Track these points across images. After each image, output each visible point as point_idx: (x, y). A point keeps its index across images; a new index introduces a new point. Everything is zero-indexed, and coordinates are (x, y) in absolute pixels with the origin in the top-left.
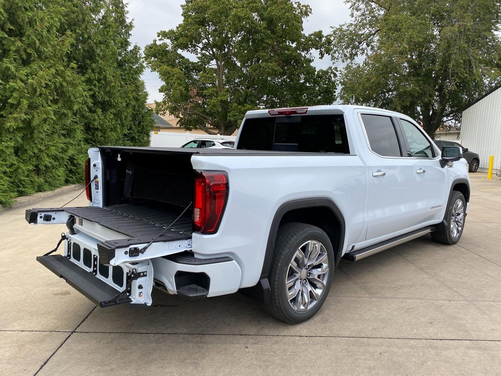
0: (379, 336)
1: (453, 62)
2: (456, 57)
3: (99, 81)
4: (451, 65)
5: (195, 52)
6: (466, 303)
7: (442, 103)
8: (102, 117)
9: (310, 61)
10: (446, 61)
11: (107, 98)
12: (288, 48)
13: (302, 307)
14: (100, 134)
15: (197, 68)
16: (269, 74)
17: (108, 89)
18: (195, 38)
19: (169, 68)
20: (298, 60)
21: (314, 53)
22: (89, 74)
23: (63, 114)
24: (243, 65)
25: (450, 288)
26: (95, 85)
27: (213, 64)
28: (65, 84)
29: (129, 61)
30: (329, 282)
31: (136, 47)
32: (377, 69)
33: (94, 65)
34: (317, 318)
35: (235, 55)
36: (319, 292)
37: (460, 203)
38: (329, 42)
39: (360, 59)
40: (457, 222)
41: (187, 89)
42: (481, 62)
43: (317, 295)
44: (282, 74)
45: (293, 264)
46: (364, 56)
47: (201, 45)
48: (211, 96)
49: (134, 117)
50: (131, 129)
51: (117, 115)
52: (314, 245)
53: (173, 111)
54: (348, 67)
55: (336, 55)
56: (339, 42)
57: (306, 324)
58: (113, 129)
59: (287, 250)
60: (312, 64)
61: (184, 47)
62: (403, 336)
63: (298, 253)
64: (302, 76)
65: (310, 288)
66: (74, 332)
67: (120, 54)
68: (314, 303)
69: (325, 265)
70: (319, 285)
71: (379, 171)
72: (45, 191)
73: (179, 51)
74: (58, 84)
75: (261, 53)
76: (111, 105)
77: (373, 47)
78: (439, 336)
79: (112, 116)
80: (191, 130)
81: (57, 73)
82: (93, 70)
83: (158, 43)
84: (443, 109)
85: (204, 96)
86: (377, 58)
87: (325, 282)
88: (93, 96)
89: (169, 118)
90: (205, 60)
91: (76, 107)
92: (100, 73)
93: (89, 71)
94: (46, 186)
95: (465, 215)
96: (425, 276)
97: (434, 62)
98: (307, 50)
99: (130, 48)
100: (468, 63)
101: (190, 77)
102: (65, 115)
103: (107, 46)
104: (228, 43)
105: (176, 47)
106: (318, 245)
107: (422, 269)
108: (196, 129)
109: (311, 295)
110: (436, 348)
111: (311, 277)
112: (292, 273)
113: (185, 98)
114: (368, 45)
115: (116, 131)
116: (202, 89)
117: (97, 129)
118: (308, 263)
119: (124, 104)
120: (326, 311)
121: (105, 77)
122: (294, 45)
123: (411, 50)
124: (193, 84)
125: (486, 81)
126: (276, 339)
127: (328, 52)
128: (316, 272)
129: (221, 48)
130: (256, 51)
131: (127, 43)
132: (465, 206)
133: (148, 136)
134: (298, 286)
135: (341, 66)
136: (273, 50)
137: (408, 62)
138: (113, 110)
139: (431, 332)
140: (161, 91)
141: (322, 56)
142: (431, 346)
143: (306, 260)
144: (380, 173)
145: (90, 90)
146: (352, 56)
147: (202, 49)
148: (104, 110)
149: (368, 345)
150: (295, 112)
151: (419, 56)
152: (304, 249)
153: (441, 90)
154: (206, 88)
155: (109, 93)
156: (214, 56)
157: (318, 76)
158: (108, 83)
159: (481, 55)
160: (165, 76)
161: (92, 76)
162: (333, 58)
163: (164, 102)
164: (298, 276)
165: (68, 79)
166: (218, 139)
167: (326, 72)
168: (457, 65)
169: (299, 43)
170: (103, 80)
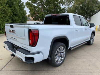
0: (77, 70)
1: (89, 6)
2: (90, 5)
3: (14, 9)
4: (89, 7)
5: (36, 4)
6: (97, 60)
7: (87, 15)
8: (15, 17)
9: (60, 6)
10: (88, 6)
11: (16, 13)
12: (56, 3)
13: (59, 63)
14: (15, 21)
15: (37, 7)
16: (52, 9)
17: (16, 11)
18: (36, 1)
19: (31, 7)
20: (58, 6)
21: (61, 4)
22: (12, 8)
23: (6, 16)
24: (46, 7)
25: (92, 56)
26: (13, 10)
27: (40, 7)
28: (6, 10)
29: (21, 5)
30: (65, 56)
31: (23, 2)
32: (74, 8)
33: (13, 6)
34: (62, 65)
35: (45, 5)
36: (63, 58)
37: (93, 36)
38: (64, 2)
39: (71, 6)
40: (92, 40)
41: (35, 12)
42: (95, 6)
43: (62, 59)
44: (54, 9)
45: (57, 52)
46: (71, 5)
47: (37, 2)
48: (40, 13)
49: (23, 18)
50: (22, 20)
51: (19, 17)
52: (62, 48)
53: (32, 16)
54: (68, 7)
55: (66, 5)
56: (66, 2)
57: (60, 67)
58: (18, 20)
59: (55, 49)
60: (61, 7)
61: (34, 3)
62: (83, 69)
63: (58, 50)
64: (59, 9)
65: (61, 58)
66: (1, 71)
67: (19, 4)
68: (62, 61)
69: (64, 52)
70: (63, 57)
71: (77, 29)
72: (2, 34)
73: (33, 4)
74: (4, 10)
75: (50, 4)
76: (17, 15)
77: (73, 3)
78: (92, 69)
79: (18, 17)
80: (36, 21)
81: (4, 7)
82: (13, 7)
83: (28, 2)
84: (87, 16)
85: (38, 14)
86: (74, 5)
87: (64, 56)
88: (13, 13)
89: (31, 18)
90: (38, 6)
91: (9, 15)
92: (14, 8)
93: (12, 7)
94: (3, 33)
95: (94, 38)
96: (86, 53)
97: (85, 6)
98: (60, 4)
99: (22, 2)
100: (92, 7)
101: (35, 9)
102: (6, 17)
103: (16, 2)
104: (43, 2)
105: (32, 3)
106: (63, 47)
107: (85, 51)
108: (37, 20)
109: (61, 59)
110: (91, 73)
111: (61, 55)
112: (56, 55)
113: (34, 14)
114: (72, 3)
115: (19, 21)
116: (38, 12)
117: (14, 20)
118: (60, 52)
119: (20, 15)
120: (65, 63)
121: (16, 9)
122: (57, 3)
123: (81, 4)
124: (36, 11)
125: (96, 11)
126: (52, 71)
127: (64, 4)
128: (62, 54)
129: (42, 3)
130: (49, 4)
131: (21, 1)
132: (94, 37)
133: (26, 22)
134: (58, 58)
135: (67, 7)
136: (53, 4)
137: (80, 6)
138: (18, 16)
139: (90, 68)
140: (29, 12)
141: (63, 5)
142: (90, 72)
143: (60, 51)
144: (77, 30)
145: (13, 11)
146: (69, 5)
147: (38, 3)
148: (16, 16)
149: (75, 72)
150: (57, 15)
151: (83, 5)
152: (59, 49)
153: (87, 12)
154: (39, 12)
155: (17, 12)
156: (40, 5)
157: (62, 9)
158: (16, 10)
159: (95, 5)
160: (30, 9)
161: (13, 8)
162: (65, 5)
163: (30, 15)
164: (58, 55)
165: (6, 8)
166: (41, 22)
167: (63, 9)
168: (90, 7)
169: (58, 2)
170: (15, 9)
